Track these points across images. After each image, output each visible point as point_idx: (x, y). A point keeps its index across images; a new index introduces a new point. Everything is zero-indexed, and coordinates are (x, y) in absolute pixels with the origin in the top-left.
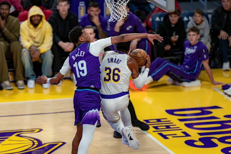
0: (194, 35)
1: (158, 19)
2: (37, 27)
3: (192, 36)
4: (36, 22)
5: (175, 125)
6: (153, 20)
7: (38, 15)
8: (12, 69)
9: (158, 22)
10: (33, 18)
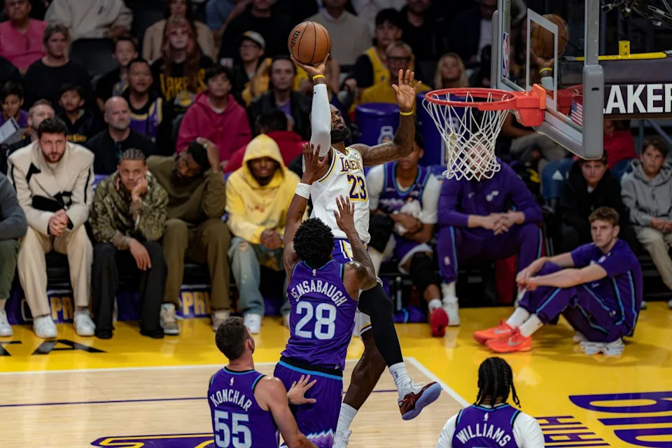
0: (603, 227)
1: (557, 175)
2: (265, 187)
3: (599, 229)
4: (264, 173)
5: (592, 433)
6: (546, 179)
7: (268, 159)
8: (204, 286)
9: (558, 181)
10: (257, 165)
